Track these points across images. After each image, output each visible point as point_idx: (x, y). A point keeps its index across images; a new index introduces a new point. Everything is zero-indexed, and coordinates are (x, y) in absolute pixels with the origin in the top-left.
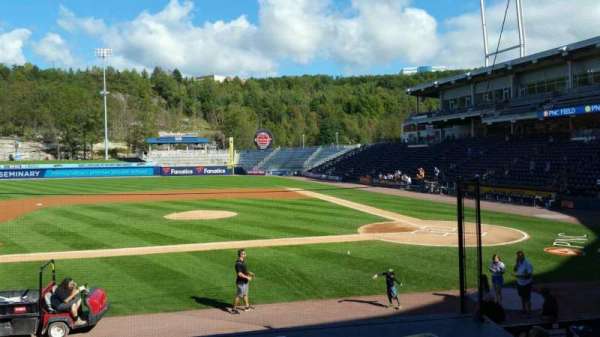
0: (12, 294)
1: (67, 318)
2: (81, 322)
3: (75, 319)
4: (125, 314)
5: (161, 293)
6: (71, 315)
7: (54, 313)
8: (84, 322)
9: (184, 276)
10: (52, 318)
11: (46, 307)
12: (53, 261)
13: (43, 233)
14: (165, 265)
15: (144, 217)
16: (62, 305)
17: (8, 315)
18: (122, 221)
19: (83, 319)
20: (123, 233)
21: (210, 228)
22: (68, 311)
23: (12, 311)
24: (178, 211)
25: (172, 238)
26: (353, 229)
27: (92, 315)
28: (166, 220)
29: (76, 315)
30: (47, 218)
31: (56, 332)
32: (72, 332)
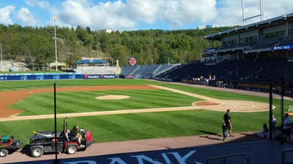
0: (48, 133)
1: (76, 144)
2: (82, 146)
3: (80, 145)
4: (99, 142)
6: (78, 143)
7: (70, 142)
9: (119, 125)
10: (69, 144)
11: (66, 139)
12: (66, 118)
13: (41, 106)
14: (107, 120)
15: (86, 98)
16: (74, 138)
17: (50, 143)
18: (79, 100)
20: (79, 105)
21: (120, 103)
22: (76, 141)
23: (51, 141)
24: (101, 95)
25: (104, 108)
26: (189, 104)
27: (88, 143)
28: (97, 99)
29: (80, 143)
30: (39, 99)
31: (71, 151)
32: (78, 150)
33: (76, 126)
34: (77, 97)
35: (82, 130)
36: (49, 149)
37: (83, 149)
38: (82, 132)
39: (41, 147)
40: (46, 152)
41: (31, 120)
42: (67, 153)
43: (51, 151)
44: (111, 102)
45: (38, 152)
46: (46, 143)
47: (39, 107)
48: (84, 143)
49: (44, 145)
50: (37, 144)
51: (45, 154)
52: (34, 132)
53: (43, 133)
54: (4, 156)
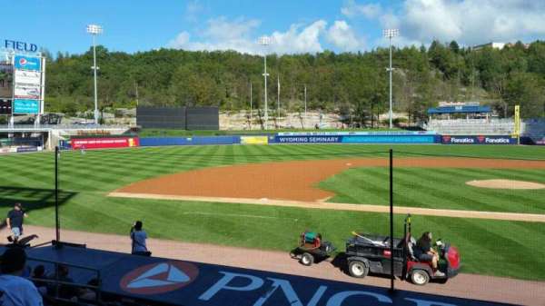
0: (376, 238)
1: (428, 268)
2: (440, 274)
3: (435, 270)
4: (473, 273)
6: (431, 266)
7: (416, 261)
8: (443, 274)
10: (416, 266)
11: (410, 255)
12: (409, 215)
14: (490, 230)
15: (446, 182)
16: (423, 256)
17: (379, 256)
18: (432, 185)
19: (442, 271)
20: (433, 195)
22: (429, 261)
23: (382, 253)
24: (478, 179)
25: (484, 204)
28: (469, 186)
29: (436, 266)
31: (418, 278)
32: (432, 280)
33: (428, 233)
34: (429, 178)
35: (439, 243)
36: (378, 267)
37: (442, 281)
38: (440, 246)
39: (365, 260)
40: (373, 270)
41: (348, 212)
42: (410, 280)
43: (382, 272)
44: (500, 194)
45: (359, 268)
46: (373, 255)
47: (362, 191)
48: (443, 267)
49: (369, 258)
50: (358, 254)
51: (371, 274)
52: (354, 233)
53: (368, 236)
54: (308, 265)
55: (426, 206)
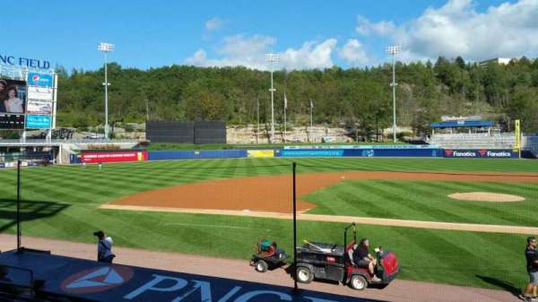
0: (325, 246)
1: (365, 273)
2: (376, 279)
3: (372, 276)
4: (414, 280)
5: (446, 266)
6: (369, 272)
8: (379, 280)
9: (468, 254)
10: (354, 271)
11: (350, 261)
12: (354, 224)
13: (347, 200)
14: (449, 241)
15: (429, 195)
16: (361, 262)
17: (322, 262)
18: (414, 197)
19: (378, 277)
20: (410, 206)
22: (366, 267)
23: (325, 260)
24: (461, 191)
25: (455, 216)
27: (386, 275)
28: (449, 198)
29: (372, 272)
30: (350, 189)
31: (357, 283)
32: (372, 286)
34: (413, 191)
35: (377, 250)
36: (322, 273)
37: (381, 286)
38: (378, 253)
39: (310, 266)
40: (317, 276)
42: (350, 285)
43: (325, 277)
45: (305, 274)
46: (318, 262)
49: (314, 265)
50: (305, 260)
51: (316, 280)
52: (305, 241)
53: (319, 244)
54: (262, 272)
55: (398, 218)
